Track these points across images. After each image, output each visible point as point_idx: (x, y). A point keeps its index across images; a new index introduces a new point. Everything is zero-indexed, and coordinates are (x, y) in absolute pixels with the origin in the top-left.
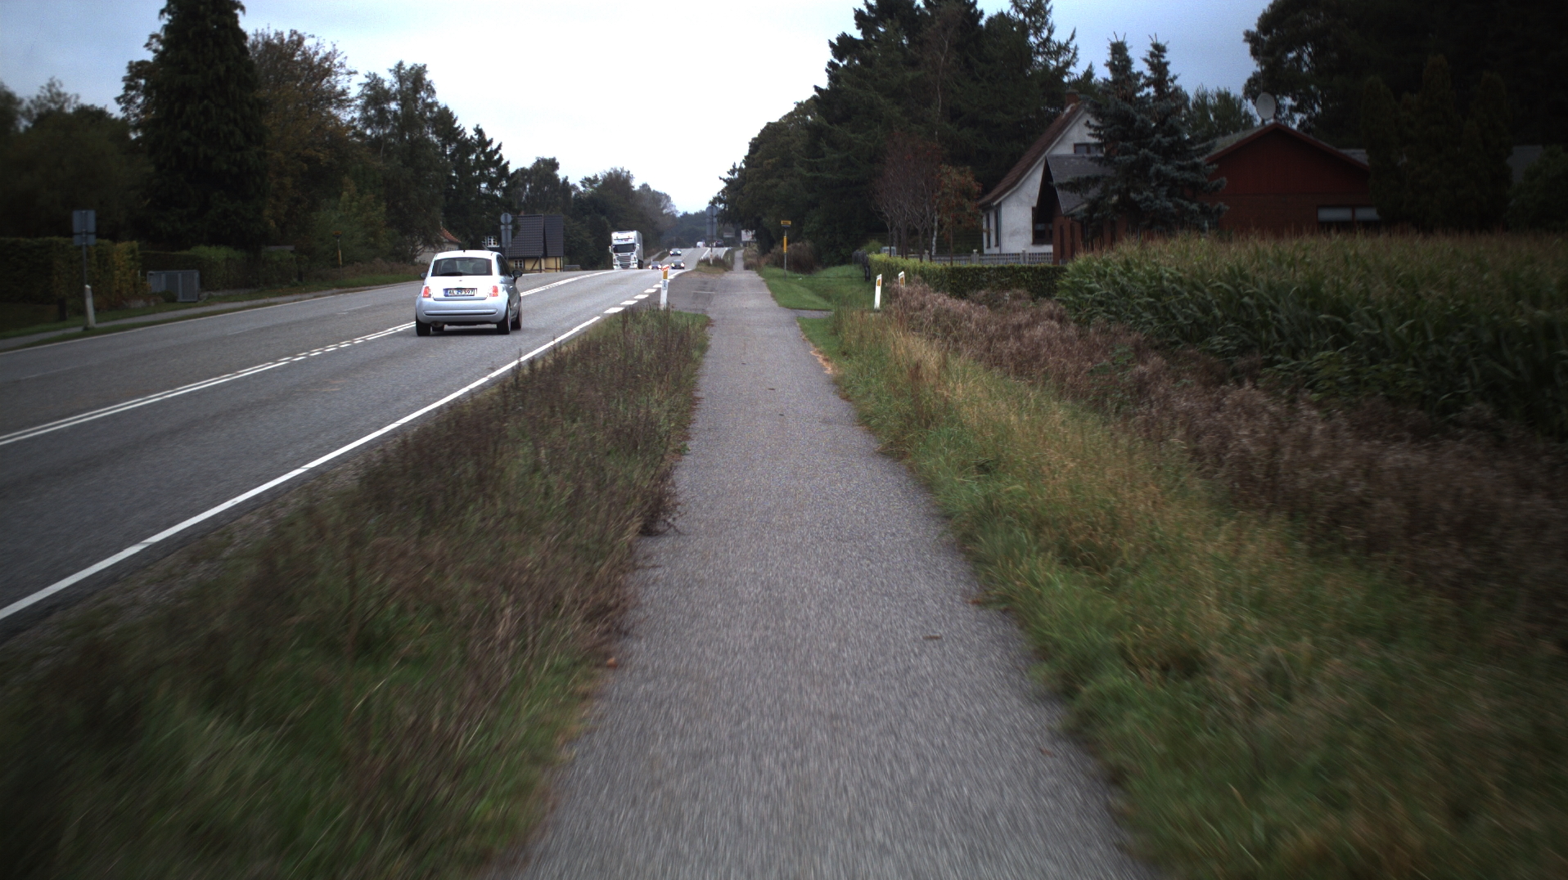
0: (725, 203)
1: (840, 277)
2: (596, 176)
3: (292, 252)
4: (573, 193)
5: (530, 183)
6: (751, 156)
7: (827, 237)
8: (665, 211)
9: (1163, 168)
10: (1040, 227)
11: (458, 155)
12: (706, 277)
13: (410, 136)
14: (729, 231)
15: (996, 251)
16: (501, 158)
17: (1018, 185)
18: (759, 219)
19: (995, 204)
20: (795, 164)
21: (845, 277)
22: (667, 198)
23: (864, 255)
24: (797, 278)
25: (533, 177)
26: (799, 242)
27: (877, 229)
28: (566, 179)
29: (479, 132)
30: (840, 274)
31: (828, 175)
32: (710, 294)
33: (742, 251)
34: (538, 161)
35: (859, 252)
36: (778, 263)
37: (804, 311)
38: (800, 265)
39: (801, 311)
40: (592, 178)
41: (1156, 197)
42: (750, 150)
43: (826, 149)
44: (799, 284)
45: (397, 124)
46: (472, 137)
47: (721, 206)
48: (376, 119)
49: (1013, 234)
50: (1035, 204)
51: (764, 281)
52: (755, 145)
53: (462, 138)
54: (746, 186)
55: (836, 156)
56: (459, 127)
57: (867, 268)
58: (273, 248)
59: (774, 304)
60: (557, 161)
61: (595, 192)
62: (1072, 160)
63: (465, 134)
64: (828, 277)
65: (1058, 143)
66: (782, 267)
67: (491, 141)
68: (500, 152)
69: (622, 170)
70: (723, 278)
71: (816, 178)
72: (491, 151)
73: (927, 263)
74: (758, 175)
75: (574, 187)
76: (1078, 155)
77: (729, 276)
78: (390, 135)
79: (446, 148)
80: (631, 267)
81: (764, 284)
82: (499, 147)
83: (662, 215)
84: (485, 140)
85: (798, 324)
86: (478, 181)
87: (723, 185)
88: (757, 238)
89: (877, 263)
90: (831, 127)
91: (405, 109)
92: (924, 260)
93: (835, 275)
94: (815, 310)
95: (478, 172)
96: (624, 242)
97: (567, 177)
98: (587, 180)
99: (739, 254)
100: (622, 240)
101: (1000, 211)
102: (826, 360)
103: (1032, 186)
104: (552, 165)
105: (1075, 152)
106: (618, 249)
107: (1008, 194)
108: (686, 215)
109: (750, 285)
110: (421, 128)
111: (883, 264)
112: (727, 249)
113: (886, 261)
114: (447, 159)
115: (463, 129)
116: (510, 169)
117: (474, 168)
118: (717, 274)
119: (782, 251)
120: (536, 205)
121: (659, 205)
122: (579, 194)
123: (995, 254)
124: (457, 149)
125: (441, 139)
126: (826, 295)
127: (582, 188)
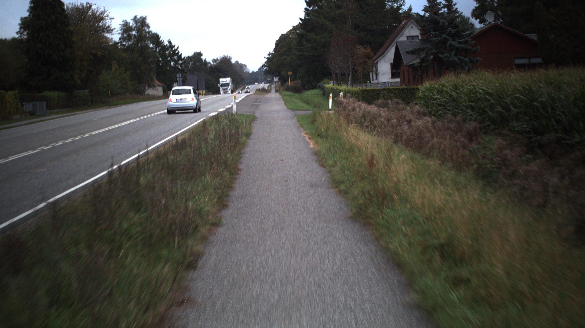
0: (267, 67)
1: (313, 95)
2: (218, 58)
3: (88, 92)
4: (209, 65)
5: (192, 62)
6: (276, 48)
7: (307, 78)
8: (244, 71)
9: (453, 43)
10: (394, 71)
11: (161, 52)
12: (258, 96)
13: (141, 45)
14: (269, 78)
15: (376, 81)
16: (178, 52)
17: (384, 54)
18: (280, 72)
19: (375, 62)
20: (293, 50)
21: (315, 94)
22: (245, 66)
23: (322, 85)
24: (295, 95)
25: (193, 60)
26: (296, 81)
27: (327, 74)
28: (205, 60)
29: (170, 42)
30: (313, 93)
31: (306, 53)
32: (258, 104)
33: (274, 85)
34: (195, 53)
35: (320, 84)
36: (287, 90)
37: (298, 111)
38: (297, 90)
39: (297, 111)
40: (216, 59)
41: (450, 56)
42: (275, 46)
43: (305, 43)
44: (296, 99)
45: (135, 40)
46: (167, 45)
47: (265, 68)
48: (127, 38)
49: (383, 74)
50: (392, 61)
51: (281, 97)
52: (278, 43)
53: (163, 45)
54: (274, 59)
55: (309, 45)
56: (162, 40)
57: (324, 90)
58: (79, 91)
59: (285, 108)
60: (201, 53)
61: (217, 64)
62: (407, 43)
63: (164, 43)
64: (308, 95)
65: (400, 36)
66: (289, 91)
67: (174, 46)
68: (178, 50)
69: (228, 56)
70: (265, 97)
71: (301, 55)
72: (175, 50)
73: (350, 88)
74: (278, 55)
75: (209, 63)
76: (408, 41)
77: (268, 96)
78: (133, 44)
79: (157, 49)
80: (228, 93)
81: (282, 98)
82: (178, 48)
83: (244, 72)
84: (172, 46)
85: (296, 118)
86: (170, 61)
87: (266, 60)
88: (280, 80)
89: (328, 88)
90: (307, 34)
91: (138, 34)
92: (349, 87)
93: (310, 93)
94: (303, 110)
95: (170, 58)
96: (225, 83)
97: (205, 59)
98: (214, 60)
99: (273, 86)
100: (224, 81)
101: (377, 65)
102: (309, 138)
103: (391, 54)
104: (200, 54)
105: (407, 39)
106: (223, 85)
107: (380, 58)
108: (253, 72)
109: (277, 99)
110: (145, 41)
111: (331, 89)
112: (268, 84)
113: (332, 87)
114: (157, 53)
115: (163, 41)
116: (183, 57)
117: (168, 57)
118: (263, 95)
119: (289, 84)
120: (194, 70)
121: (243, 69)
122: (211, 65)
123: (376, 83)
124: (161, 49)
125: (154, 46)
126: (307, 103)
127: (212, 63)
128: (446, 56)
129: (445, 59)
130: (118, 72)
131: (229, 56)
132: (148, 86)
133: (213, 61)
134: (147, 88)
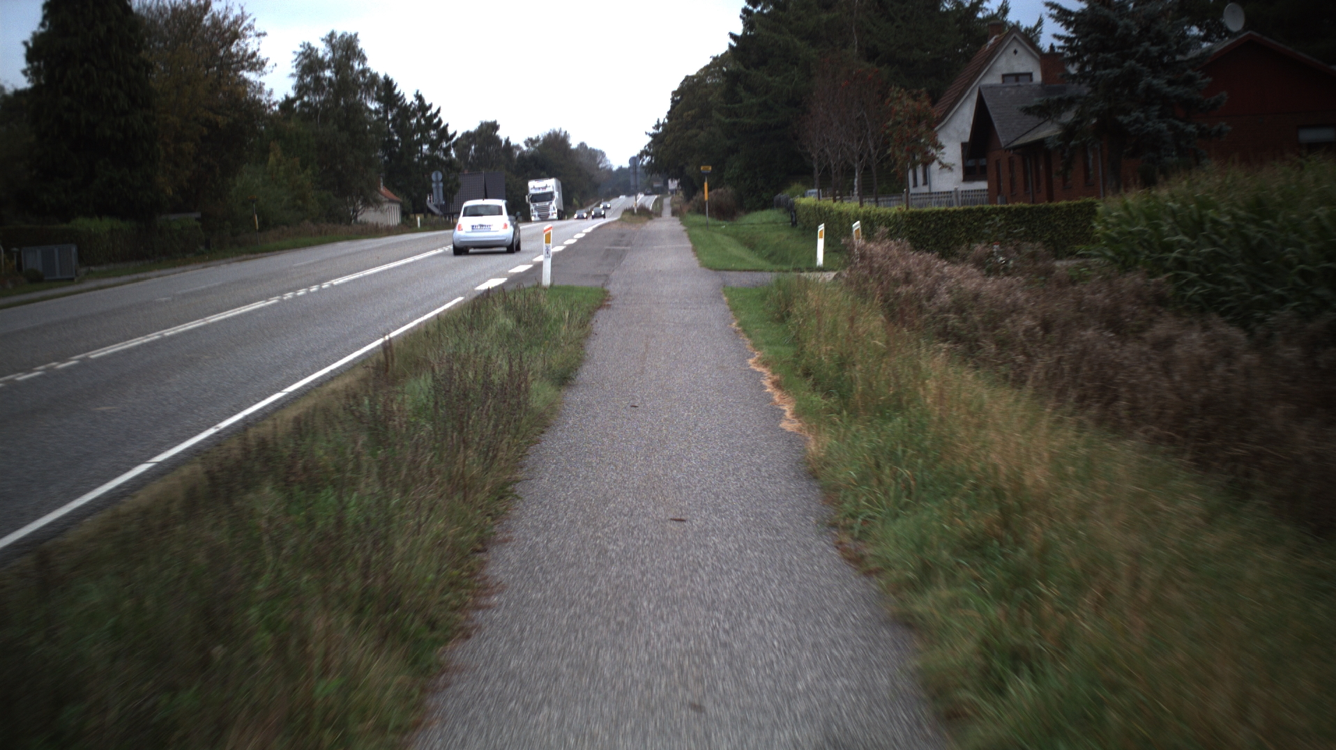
0: (652, 155)
1: (764, 223)
2: (537, 137)
4: (518, 153)
5: (475, 144)
6: (673, 111)
7: (748, 182)
8: (600, 166)
10: (971, 163)
11: (399, 120)
12: (627, 228)
13: (345, 102)
14: (657, 181)
15: (925, 189)
16: (440, 121)
18: (682, 168)
20: (714, 112)
21: (769, 223)
22: (603, 154)
24: (720, 225)
25: (478, 139)
26: (721, 187)
28: (507, 141)
29: (419, 97)
30: (765, 220)
31: (747, 120)
32: (624, 250)
33: (670, 198)
34: (482, 124)
35: (782, 196)
36: (700, 210)
37: (731, 273)
38: (723, 212)
39: (727, 274)
40: (534, 138)
41: (1148, 119)
43: (743, 94)
44: (721, 234)
45: (332, 90)
46: (412, 103)
47: (648, 158)
48: (313, 87)
51: (685, 230)
52: (677, 98)
53: (402, 104)
54: (668, 137)
55: (754, 101)
56: (399, 93)
57: (793, 213)
59: (694, 262)
60: (497, 124)
61: (537, 151)
62: (1007, 89)
63: (405, 100)
64: (752, 224)
65: (985, 74)
66: (705, 214)
67: (431, 106)
68: (439, 115)
69: (560, 131)
70: (644, 228)
71: (734, 124)
72: (431, 115)
74: (678, 127)
75: (518, 147)
76: (1007, 85)
77: (653, 225)
78: (326, 101)
79: (387, 114)
80: (550, 217)
81: (685, 234)
82: (438, 111)
83: (598, 169)
84: (425, 105)
85: (725, 299)
86: (420, 143)
87: (649, 139)
88: (682, 186)
89: (805, 207)
90: (747, 72)
91: (338, 77)
93: (758, 220)
94: (745, 270)
95: (419, 136)
96: (541, 191)
97: (506, 137)
98: (530, 140)
99: (667, 201)
100: (539, 188)
104: (494, 126)
105: (1003, 82)
106: (537, 198)
108: (621, 169)
109: (674, 236)
110: (356, 94)
111: (815, 209)
112: (656, 197)
113: (816, 205)
114: (388, 125)
115: (401, 95)
116: (450, 132)
117: (415, 132)
118: (640, 225)
119: (704, 197)
120: (479, 164)
121: (596, 161)
122: (523, 153)
123: (926, 194)
124: (398, 114)
125: (382, 105)
126: (751, 244)
127: (525, 148)
128: (1137, 121)
129: (1134, 128)
130: (282, 168)
131: (563, 130)
132: (362, 204)
133: (527, 144)
134: (360, 207)
